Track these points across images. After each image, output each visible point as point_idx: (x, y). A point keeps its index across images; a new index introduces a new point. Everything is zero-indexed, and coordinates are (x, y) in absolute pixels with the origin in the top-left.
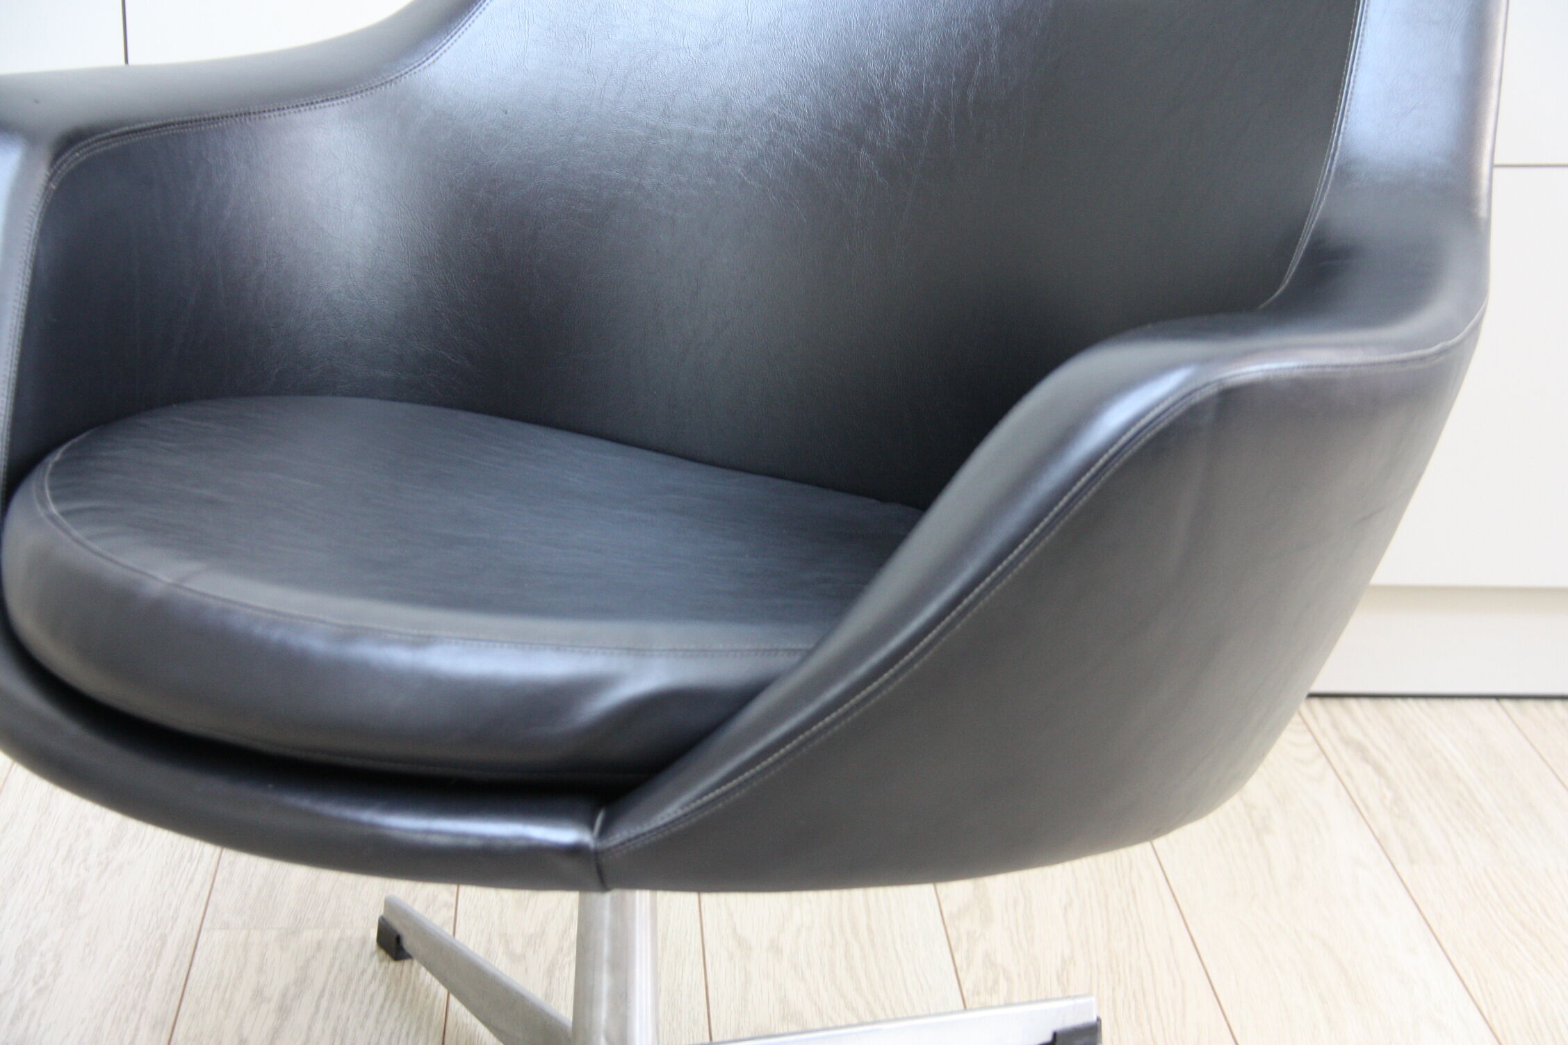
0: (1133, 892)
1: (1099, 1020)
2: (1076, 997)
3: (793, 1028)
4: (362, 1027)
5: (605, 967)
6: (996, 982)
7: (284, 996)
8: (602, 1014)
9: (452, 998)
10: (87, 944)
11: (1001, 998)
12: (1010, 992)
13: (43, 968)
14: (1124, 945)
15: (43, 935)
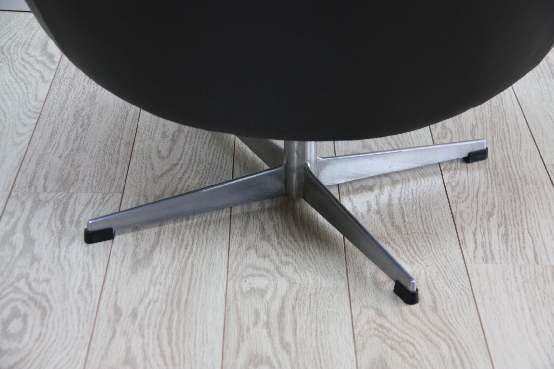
0: (502, 99)
1: (487, 148)
2: (478, 140)
3: (367, 151)
4: (203, 148)
6: (446, 134)
7: (173, 135)
10: (99, 114)
11: (448, 140)
12: (452, 138)
13: (83, 122)
14: (497, 120)
15: (83, 109)
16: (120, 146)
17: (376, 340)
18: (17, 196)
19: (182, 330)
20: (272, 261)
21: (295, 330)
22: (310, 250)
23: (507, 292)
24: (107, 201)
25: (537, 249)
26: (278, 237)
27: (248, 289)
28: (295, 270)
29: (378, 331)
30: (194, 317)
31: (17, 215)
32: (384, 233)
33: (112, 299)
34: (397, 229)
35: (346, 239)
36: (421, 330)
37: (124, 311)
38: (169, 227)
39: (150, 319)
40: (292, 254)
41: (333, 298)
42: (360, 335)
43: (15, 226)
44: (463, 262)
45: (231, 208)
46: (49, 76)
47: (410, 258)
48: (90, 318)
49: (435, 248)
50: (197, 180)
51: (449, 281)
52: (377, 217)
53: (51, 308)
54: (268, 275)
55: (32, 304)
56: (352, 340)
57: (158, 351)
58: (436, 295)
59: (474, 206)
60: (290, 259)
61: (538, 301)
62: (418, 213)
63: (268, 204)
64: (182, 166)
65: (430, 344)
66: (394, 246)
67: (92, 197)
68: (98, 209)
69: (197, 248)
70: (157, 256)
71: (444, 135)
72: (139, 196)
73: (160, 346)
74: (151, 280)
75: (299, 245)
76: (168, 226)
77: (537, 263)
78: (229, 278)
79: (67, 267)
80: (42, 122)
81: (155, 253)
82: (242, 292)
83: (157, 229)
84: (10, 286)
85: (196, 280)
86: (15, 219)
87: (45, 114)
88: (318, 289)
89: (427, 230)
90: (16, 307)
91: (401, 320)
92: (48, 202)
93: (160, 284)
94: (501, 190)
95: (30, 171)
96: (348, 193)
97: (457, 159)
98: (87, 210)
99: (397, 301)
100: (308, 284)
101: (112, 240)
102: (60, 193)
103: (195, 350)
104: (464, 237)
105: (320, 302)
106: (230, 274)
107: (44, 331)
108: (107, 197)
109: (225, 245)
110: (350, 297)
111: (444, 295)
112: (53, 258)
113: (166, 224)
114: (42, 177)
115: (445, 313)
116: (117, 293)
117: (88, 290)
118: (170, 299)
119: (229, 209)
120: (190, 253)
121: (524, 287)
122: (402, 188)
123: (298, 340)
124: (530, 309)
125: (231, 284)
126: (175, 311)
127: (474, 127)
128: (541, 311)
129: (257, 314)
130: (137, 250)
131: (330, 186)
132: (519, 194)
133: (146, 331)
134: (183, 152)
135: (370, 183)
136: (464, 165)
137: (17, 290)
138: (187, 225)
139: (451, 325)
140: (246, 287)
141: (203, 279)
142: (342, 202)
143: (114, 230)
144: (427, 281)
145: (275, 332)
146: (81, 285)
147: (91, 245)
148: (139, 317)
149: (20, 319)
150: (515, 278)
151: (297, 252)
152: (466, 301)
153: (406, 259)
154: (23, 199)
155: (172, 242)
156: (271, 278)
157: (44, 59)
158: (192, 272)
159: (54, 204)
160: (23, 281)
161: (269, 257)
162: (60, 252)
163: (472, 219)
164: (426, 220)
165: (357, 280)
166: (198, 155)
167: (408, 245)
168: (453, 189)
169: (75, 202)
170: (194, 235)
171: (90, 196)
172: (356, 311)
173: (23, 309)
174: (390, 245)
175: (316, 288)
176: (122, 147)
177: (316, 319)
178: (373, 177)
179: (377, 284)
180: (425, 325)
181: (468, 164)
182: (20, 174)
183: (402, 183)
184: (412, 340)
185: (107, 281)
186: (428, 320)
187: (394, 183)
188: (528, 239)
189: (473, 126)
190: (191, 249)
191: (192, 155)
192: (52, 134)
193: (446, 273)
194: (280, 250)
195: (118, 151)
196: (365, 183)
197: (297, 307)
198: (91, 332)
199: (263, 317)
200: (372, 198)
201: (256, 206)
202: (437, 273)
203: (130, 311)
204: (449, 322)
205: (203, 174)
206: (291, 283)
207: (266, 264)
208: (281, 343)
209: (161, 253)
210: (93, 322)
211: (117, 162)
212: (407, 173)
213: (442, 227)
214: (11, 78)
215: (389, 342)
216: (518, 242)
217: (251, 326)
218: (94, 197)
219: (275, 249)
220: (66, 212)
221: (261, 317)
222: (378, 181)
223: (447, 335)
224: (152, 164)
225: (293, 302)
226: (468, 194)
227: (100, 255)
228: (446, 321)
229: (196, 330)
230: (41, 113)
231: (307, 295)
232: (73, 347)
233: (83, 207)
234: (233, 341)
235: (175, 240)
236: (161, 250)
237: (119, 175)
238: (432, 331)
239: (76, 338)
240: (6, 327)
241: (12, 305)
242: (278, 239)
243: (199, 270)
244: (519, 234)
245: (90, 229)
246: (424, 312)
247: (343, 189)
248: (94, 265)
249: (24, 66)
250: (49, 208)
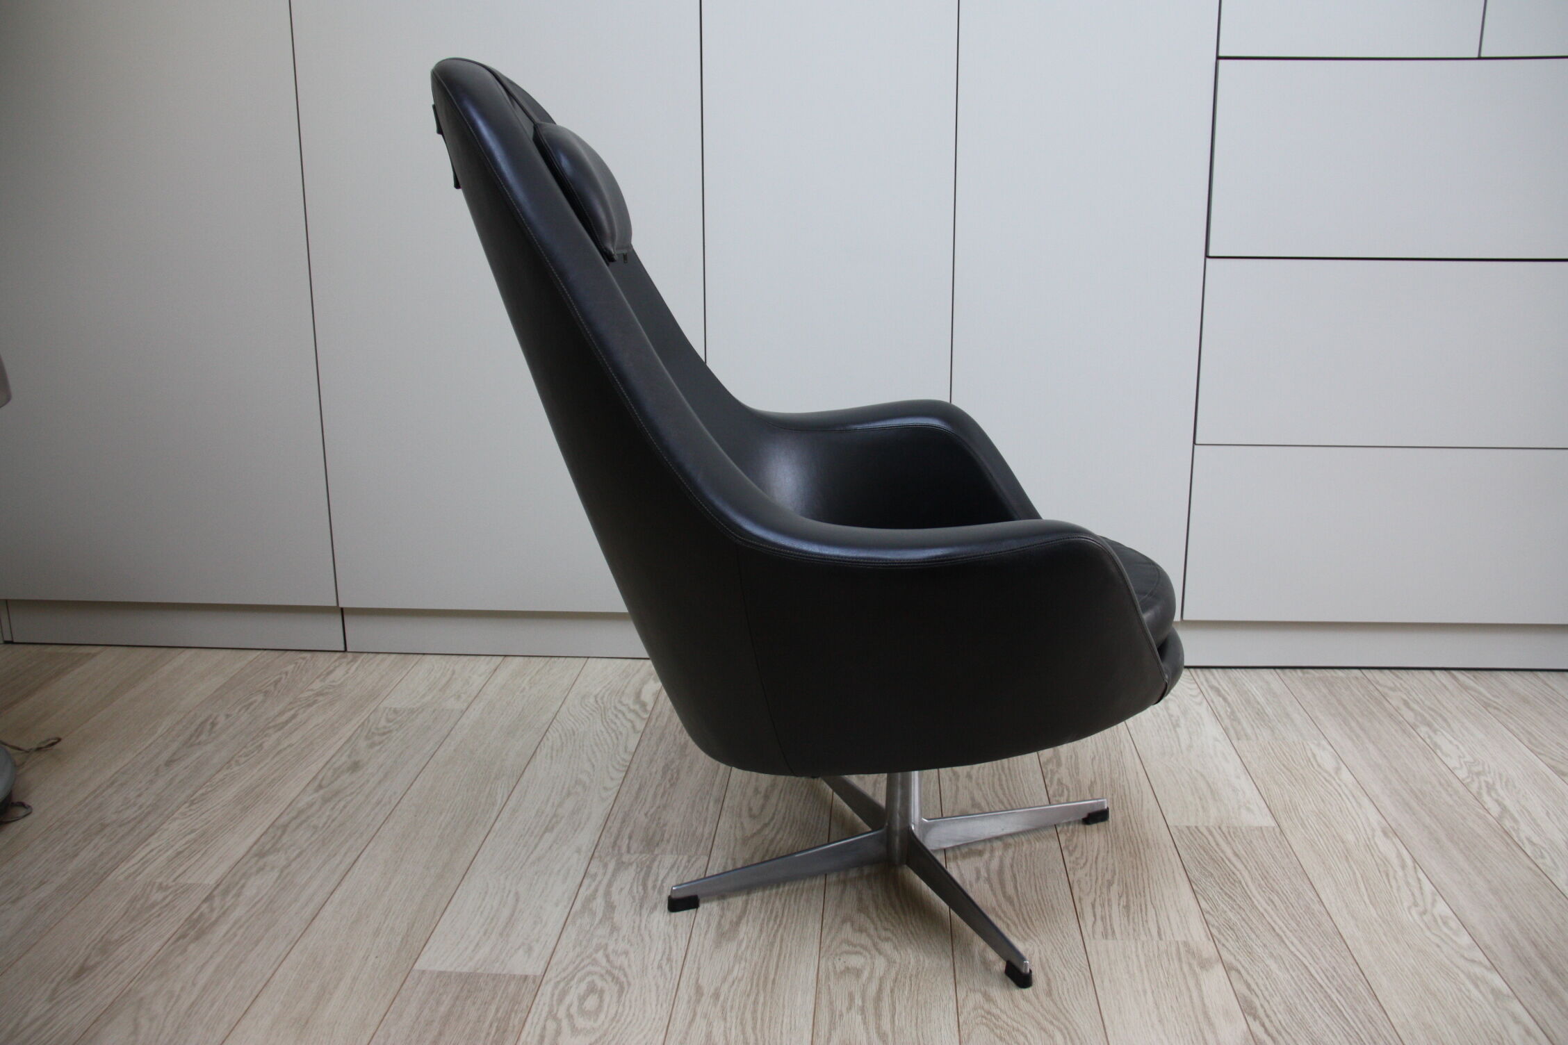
0: (1121, 753)
1: (1108, 808)
2: (1097, 799)
3: (977, 811)
5: (899, 786)
6: (1063, 791)
7: (766, 789)
8: (898, 805)
9: (834, 793)
10: (689, 767)
11: (1063, 799)
12: (1069, 796)
13: (672, 775)
14: (1117, 775)
15: (673, 761)
16: (709, 803)
17: (984, 1029)
18: (600, 857)
19: (768, 1014)
20: (869, 935)
21: (893, 1016)
22: (912, 924)
23: (1128, 972)
24: (692, 865)
25: (1160, 923)
26: (877, 908)
27: (843, 968)
28: (895, 947)
29: (986, 1019)
30: (781, 1000)
31: (598, 879)
32: (994, 904)
33: (693, 976)
34: (1009, 900)
35: (952, 912)
36: (1034, 1018)
37: (705, 991)
38: (756, 897)
39: (733, 1000)
40: (892, 928)
41: (936, 980)
42: (966, 1024)
43: (596, 890)
44: (1080, 937)
45: (826, 875)
46: (640, 726)
47: (1023, 933)
48: (669, 997)
49: (1050, 922)
50: (790, 842)
51: (1066, 960)
52: (987, 886)
53: (629, 984)
54: (865, 953)
55: (609, 979)
56: (956, 1029)
57: (742, 1037)
58: (1051, 976)
59: (1093, 873)
60: (889, 934)
61: (1161, 982)
62: (1032, 882)
63: (866, 870)
64: (774, 825)
65: (1043, 1034)
66: (1005, 919)
67: (677, 859)
68: (682, 873)
69: (787, 920)
70: (743, 928)
71: (1060, 792)
72: (727, 859)
73: (744, 1032)
74: (736, 956)
75: (900, 918)
76: (756, 894)
77: (1161, 939)
78: (821, 956)
79: (647, 938)
80: (631, 775)
81: (741, 925)
82: (835, 972)
83: (744, 897)
84: (588, 957)
85: (785, 957)
86: (596, 882)
87: (634, 767)
88: (920, 969)
89: (1041, 901)
90: (593, 981)
91: (1012, 1006)
92: (631, 864)
93: (746, 961)
94: (1122, 855)
95: (615, 830)
96: (955, 858)
97: (1075, 822)
98: (671, 874)
99: (1008, 984)
100: (909, 963)
101: (695, 910)
102: (644, 855)
103: (781, 1039)
104: (1082, 909)
105: (921, 984)
106: (823, 950)
107: (620, 1011)
108: (693, 860)
109: (818, 916)
110: (955, 979)
111: (1059, 976)
112: (633, 928)
113: (755, 893)
114: (626, 837)
115: (1060, 998)
116: (699, 969)
117: (668, 965)
118: (755, 977)
119: (824, 876)
120: (780, 925)
121: (1146, 966)
122: (1014, 853)
123: (896, 1029)
124: (1153, 992)
125: (823, 962)
126: (761, 992)
127: (1093, 784)
128: (1164, 995)
129: (851, 997)
130: (723, 921)
131: (936, 851)
132: (1140, 858)
133: (729, 1014)
134: (776, 810)
135: (980, 847)
136: (1081, 827)
137: (595, 962)
138: (777, 893)
139: (1067, 1011)
140: (840, 966)
141: (793, 956)
142: (948, 870)
143: (699, 897)
144: (1041, 961)
145: (871, 1019)
146: (661, 960)
147: (673, 914)
148: (722, 998)
149: (597, 995)
150: (1137, 956)
151: (897, 926)
152: (1084, 983)
153: (1018, 934)
154: (605, 861)
155: (760, 912)
156: (868, 956)
157: (637, 707)
158: (781, 947)
159: (638, 866)
160: (601, 953)
161: (866, 931)
162: (641, 921)
163: (1091, 889)
164: (1041, 890)
165: (963, 959)
166: (792, 814)
167: (1021, 920)
168: (1071, 854)
169: (659, 866)
170: (785, 904)
171: (675, 859)
172: (961, 995)
173: (600, 984)
174: (1000, 918)
175: (918, 969)
176: (712, 804)
177: (917, 1004)
178: (984, 841)
179: (986, 965)
180: (1039, 1011)
181: (1087, 826)
182: (604, 833)
183: (1015, 846)
184: (1023, 1029)
185: (689, 956)
186: (1042, 1006)
187: (1006, 846)
188: (1151, 912)
189: (1092, 782)
190: (781, 921)
191: (785, 814)
192: (640, 789)
193: (1061, 951)
194: (879, 923)
195: (707, 809)
196: (973, 847)
197: (896, 989)
198: (669, 1014)
199: (858, 1001)
200: (982, 864)
201: (853, 873)
202: (1052, 950)
203: (712, 990)
204: (1065, 1008)
205: (796, 835)
206: (891, 962)
207: (864, 939)
208: (876, 1032)
209: (747, 925)
210: (672, 1002)
211: (705, 821)
212: (1021, 836)
213: (1058, 898)
214: (603, 729)
215: (998, 1032)
216: (1140, 915)
217: (844, 1011)
218: (679, 860)
219: (873, 922)
220: (649, 876)
221: (856, 1001)
222: (988, 845)
223: (1062, 1023)
224: (742, 824)
225: (892, 985)
226: (1087, 860)
227: (682, 926)
228: (1062, 1007)
229: (783, 1015)
230: (629, 767)
231: (908, 976)
232: (650, 1030)
233: (667, 870)
234: (823, 1029)
235: (763, 911)
236: (748, 921)
237: (706, 835)
238: (1046, 1019)
239: (654, 1019)
240: (583, 1004)
241: (589, 979)
242: (877, 911)
243: (789, 944)
244: (1141, 906)
245: (673, 897)
246: (1037, 998)
247: (950, 854)
248: (676, 937)
249: (616, 716)
250: (632, 870)
